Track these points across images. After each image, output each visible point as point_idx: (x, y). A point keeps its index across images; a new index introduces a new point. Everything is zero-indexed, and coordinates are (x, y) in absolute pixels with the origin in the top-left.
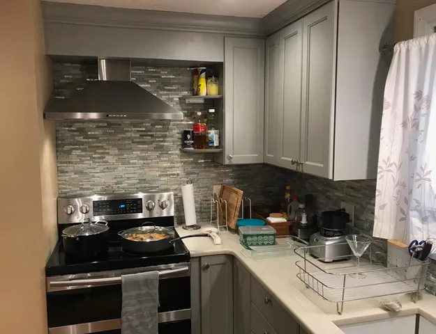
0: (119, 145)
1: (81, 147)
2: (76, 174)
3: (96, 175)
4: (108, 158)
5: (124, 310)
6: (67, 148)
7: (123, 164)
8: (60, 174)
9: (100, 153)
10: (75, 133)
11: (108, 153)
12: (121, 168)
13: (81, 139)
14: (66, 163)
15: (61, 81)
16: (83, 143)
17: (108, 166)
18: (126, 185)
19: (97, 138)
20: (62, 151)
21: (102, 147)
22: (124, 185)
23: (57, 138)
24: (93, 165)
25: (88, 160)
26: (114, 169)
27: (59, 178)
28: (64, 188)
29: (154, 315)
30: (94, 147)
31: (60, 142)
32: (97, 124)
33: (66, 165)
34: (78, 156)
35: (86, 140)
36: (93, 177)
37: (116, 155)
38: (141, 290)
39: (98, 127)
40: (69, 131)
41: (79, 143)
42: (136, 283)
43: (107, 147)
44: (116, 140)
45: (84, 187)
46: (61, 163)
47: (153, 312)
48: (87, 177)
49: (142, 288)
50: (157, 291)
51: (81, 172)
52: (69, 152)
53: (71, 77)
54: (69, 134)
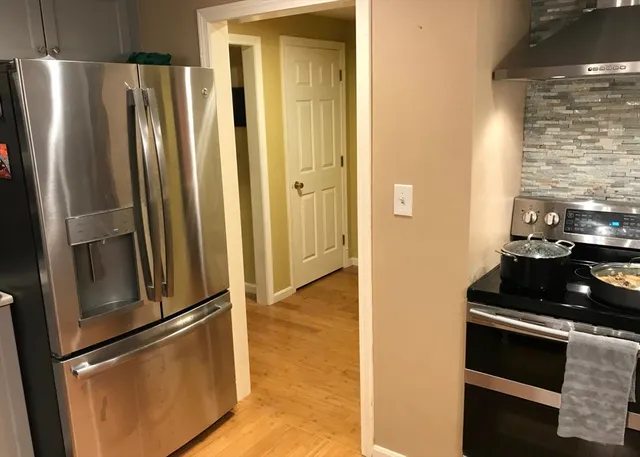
0: (626, 119)
1: (561, 122)
2: (548, 164)
3: (579, 168)
4: (604, 142)
5: (566, 384)
6: (540, 124)
7: (630, 152)
8: (525, 163)
9: (590, 134)
10: (555, 101)
11: (605, 134)
12: (625, 160)
13: (563, 110)
14: (535, 146)
15: (543, 19)
16: (565, 117)
17: (603, 156)
18: (631, 189)
19: (589, 108)
20: (533, 129)
21: (595, 124)
22: (628, 189)
23: (526, 108)
24: (577, 152)
25: (570, 144)
26: (613, 160)
27: (524, 169)
28: (530, 185)
29: (620, 411)
30: (583, 123)
31: (530, 115)
32: (591, 86)
33: (535, 150)
34: (555, 137)
35: (571, 112)
36: (575, 171)
37: (619, 137)
38: (601, 363)
39: (593, 90)
40: (544, 97)
41: (557, 117)
42: (592, 351)
43: (604, 123)
44: (621, 111)
45: (558, 186)
46: (528, 146)
47: (619, 406)
48: (566, 171)
49: (604, 361)
50: (630, 375)
51: (557, 163)
52: (541, 131)
53: (558, 10)
54: (544, 103)
